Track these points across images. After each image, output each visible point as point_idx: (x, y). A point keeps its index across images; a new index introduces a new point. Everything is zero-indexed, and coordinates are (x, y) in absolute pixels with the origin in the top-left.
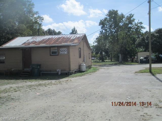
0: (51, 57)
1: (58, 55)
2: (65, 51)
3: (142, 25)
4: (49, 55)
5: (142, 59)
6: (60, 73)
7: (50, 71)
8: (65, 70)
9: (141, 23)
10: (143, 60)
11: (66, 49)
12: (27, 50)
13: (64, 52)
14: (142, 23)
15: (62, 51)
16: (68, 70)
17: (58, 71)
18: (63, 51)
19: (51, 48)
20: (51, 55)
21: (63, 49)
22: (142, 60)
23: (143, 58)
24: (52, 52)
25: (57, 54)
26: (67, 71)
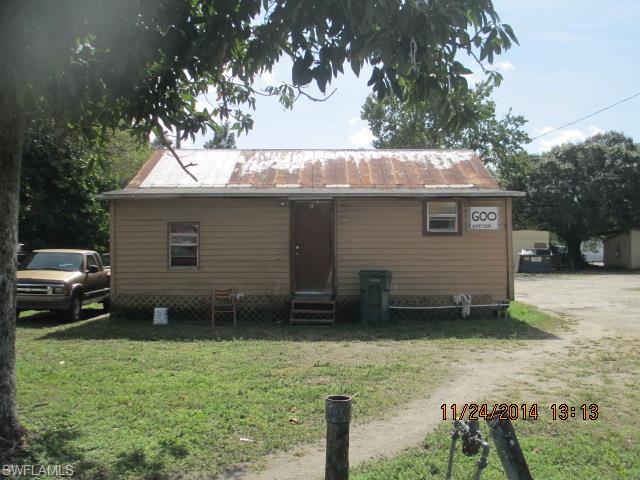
0: (426, 239)
1: (459, 233)
2: (492, 216)
3: (521, 129)
4: (420, 234)
5: (530, 256)
6: (466, 311)
7: (424, 300)
8: (488, 298)
9: (521, 120)
10: (533, 260)
11: (494, 209)
12: (312, 206)
13: (487, 222)
14: (525, 119)
15: (479, 218)
16: (505, 299)
17: (461, 304)
18: (483, 216)
19: (429, 204)
20: (426, 234)
21: (481, 209)
22: (527, 259)
23: (530, 253)
24: (431, 222)
25: (456, 230)
26: (499, 302)
